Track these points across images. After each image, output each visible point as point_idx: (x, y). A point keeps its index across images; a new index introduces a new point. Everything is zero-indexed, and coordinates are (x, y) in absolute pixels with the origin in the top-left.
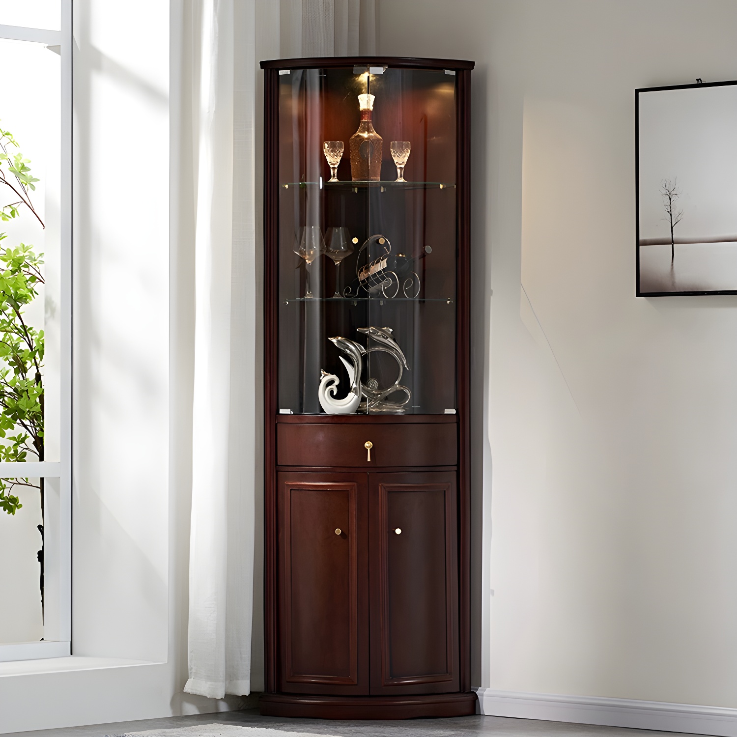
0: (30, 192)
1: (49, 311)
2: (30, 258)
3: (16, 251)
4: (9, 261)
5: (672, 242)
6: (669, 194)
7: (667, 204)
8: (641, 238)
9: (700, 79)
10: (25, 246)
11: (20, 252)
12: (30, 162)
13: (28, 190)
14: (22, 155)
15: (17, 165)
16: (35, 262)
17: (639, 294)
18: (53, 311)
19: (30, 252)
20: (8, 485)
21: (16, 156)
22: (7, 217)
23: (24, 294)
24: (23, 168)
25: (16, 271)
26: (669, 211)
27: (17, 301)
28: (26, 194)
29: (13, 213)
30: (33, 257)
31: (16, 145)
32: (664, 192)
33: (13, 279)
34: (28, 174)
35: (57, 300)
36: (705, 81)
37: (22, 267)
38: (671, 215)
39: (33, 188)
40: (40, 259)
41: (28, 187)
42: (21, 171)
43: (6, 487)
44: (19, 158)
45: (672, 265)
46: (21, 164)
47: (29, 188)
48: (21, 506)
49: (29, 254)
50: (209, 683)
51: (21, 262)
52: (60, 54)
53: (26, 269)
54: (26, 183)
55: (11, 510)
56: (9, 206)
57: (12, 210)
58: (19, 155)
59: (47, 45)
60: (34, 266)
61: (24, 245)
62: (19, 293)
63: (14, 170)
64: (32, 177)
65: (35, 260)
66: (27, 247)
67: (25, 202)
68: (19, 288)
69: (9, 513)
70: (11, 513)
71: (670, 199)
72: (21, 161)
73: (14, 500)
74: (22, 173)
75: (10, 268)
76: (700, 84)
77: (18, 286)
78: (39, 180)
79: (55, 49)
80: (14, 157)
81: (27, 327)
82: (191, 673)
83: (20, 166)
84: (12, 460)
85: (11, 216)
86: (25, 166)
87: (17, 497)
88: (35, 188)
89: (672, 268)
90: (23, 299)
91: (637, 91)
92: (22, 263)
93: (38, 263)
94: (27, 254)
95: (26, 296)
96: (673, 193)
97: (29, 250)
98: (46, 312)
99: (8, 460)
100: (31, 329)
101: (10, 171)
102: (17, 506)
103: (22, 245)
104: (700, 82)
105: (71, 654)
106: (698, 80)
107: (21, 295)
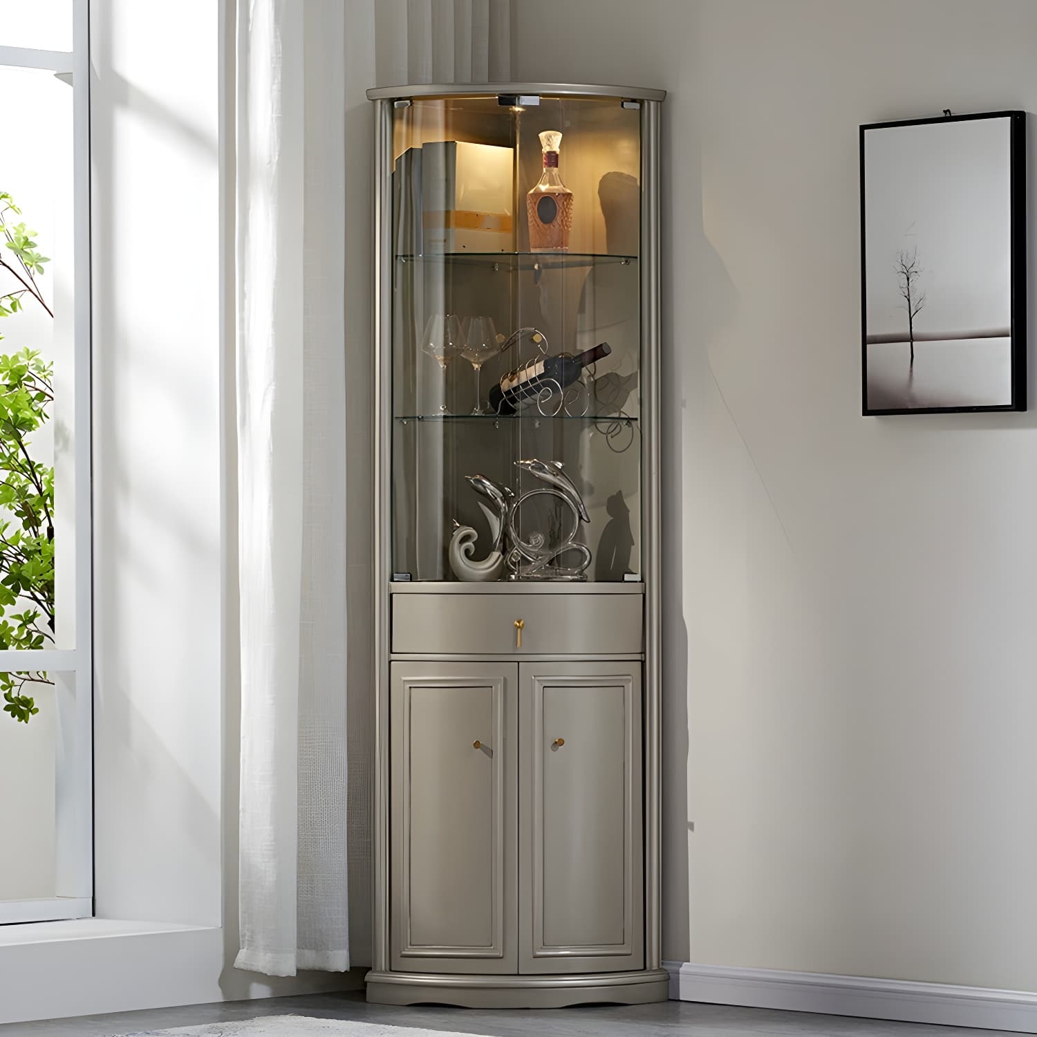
0: (37, 277)
1: (61, 443)
2: (38, 368)
3: (15, 358)
4: (5, 373)
5: (911, 339)
6: (906, 272)
7: (904, 286)
8: (868, 333)
9: (948, 110)
10: (30, 351)
11: (20, 359)
12: (36, 235)
13: (34, 273)
14: (25, 225)
15: (18, 240)
16: (45, 373)
17: (866, 412)
18: (66, 441)
19: (37, 360)
20: (18, 682)
21: (16, 226)
22: (5, 312)
23: (28, 418)
24: (27, 242)
25: (15, 386)
26: (907, 294)
27: (16, 427)
28: (32, 279)
29: (13, 306)
30: (42, 366)
31: (18, 211)
32: (900, 269)
33: (11, 397)
34: (35, 251)
35: (71, 426)
36: (954, 112)
37: (24, 380)
38: (909, 300)
39: (41, 271)
40: (51, 369)
41: (33, 269)
42: (24, 247)
43: (15, 684)
44: (21, 230)
45: (911, 371)
46: (24, 238)
47: (36, 271)
48: (37, 710)
49: (34, 362)
50: (269, 955)
51: (21, 374)
52: (71, 85)
53: (32, 384)
54: (31, 264)
55: (23, 717)
56: (9, 295)
57: (12, 301)
58: (22, 225)
59: (55, 72)
60: (43, 379)
61: (28, 350)
62: (20, 416)
63: (14, 246)
64: (40, 256)
65: (44, 371)
66: (33, 353)
67: (30, 290)
68: (19, 410)
69: (20, 721)
70: (23, 721)
71: (908, 279)
72: (24, 235)
73: (27, 703)
74: (25, 250)
75: (7, 382)
76: (948, 118)
77: (18, 406)
78: (49, 260)
79: (65, 77)
80: (14, 228)
81: (34, 463)
82: (243, 941)
83: (22, 240)
84: (24, 647)
85: (11, 310)
86: (29, 240)
87: (32, 699)
88: (43, 269)
89: (911, 375)
90: (28, 425)
91: (863, 128)
92: (23, 375)
93: (48, 374)
94: (32, 362)
95: (31, 420)
96: (912, 270)
97: (36, 357)
98: (57, 442)
99: (19, 647)
100: (40, 466)
101: (9, 247)
102: (31, 711)
103: (26, 350)
104: (948, 115)
105: (94, 915)
106: (945, 112)
107: (23, 418)
